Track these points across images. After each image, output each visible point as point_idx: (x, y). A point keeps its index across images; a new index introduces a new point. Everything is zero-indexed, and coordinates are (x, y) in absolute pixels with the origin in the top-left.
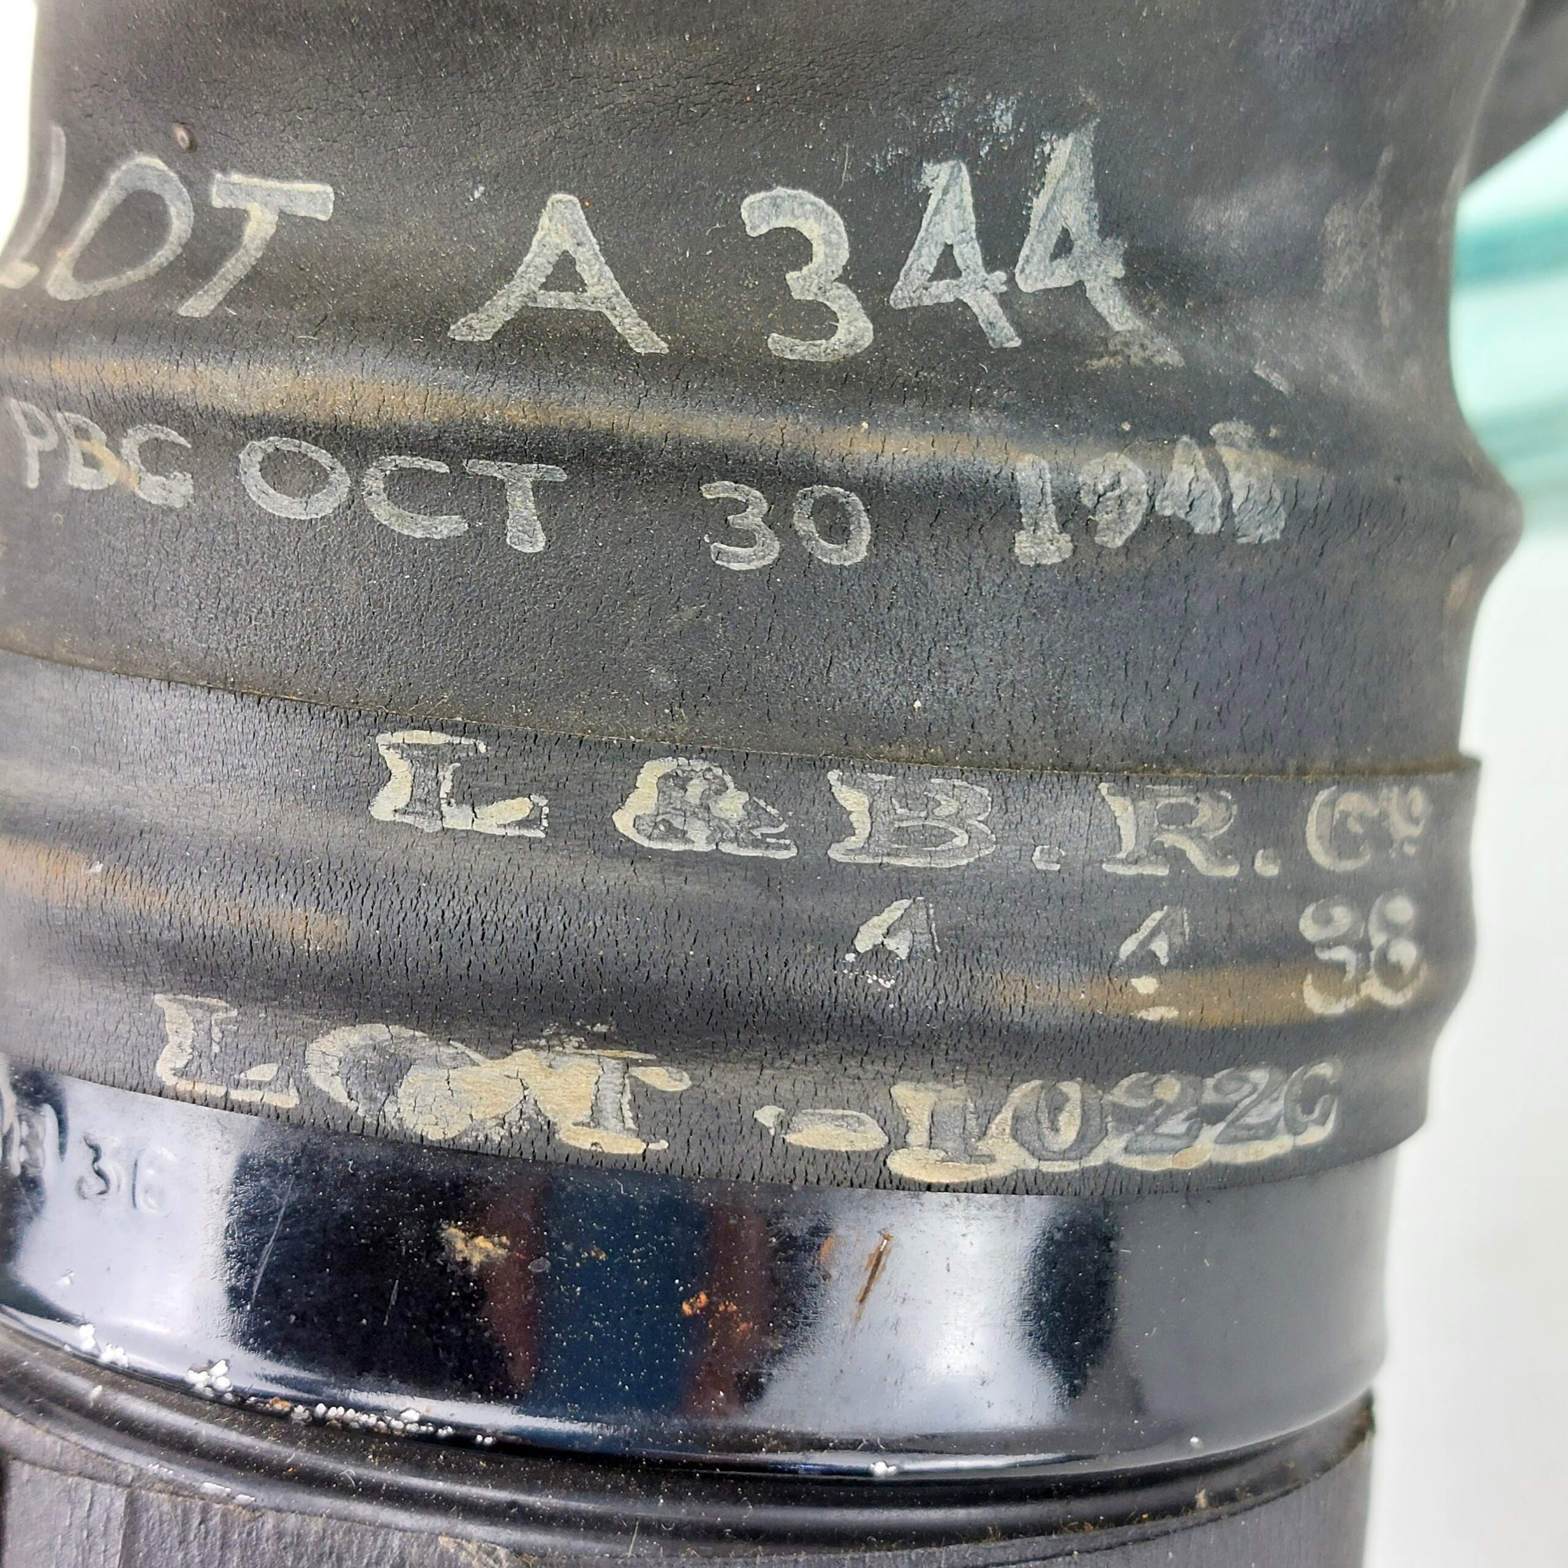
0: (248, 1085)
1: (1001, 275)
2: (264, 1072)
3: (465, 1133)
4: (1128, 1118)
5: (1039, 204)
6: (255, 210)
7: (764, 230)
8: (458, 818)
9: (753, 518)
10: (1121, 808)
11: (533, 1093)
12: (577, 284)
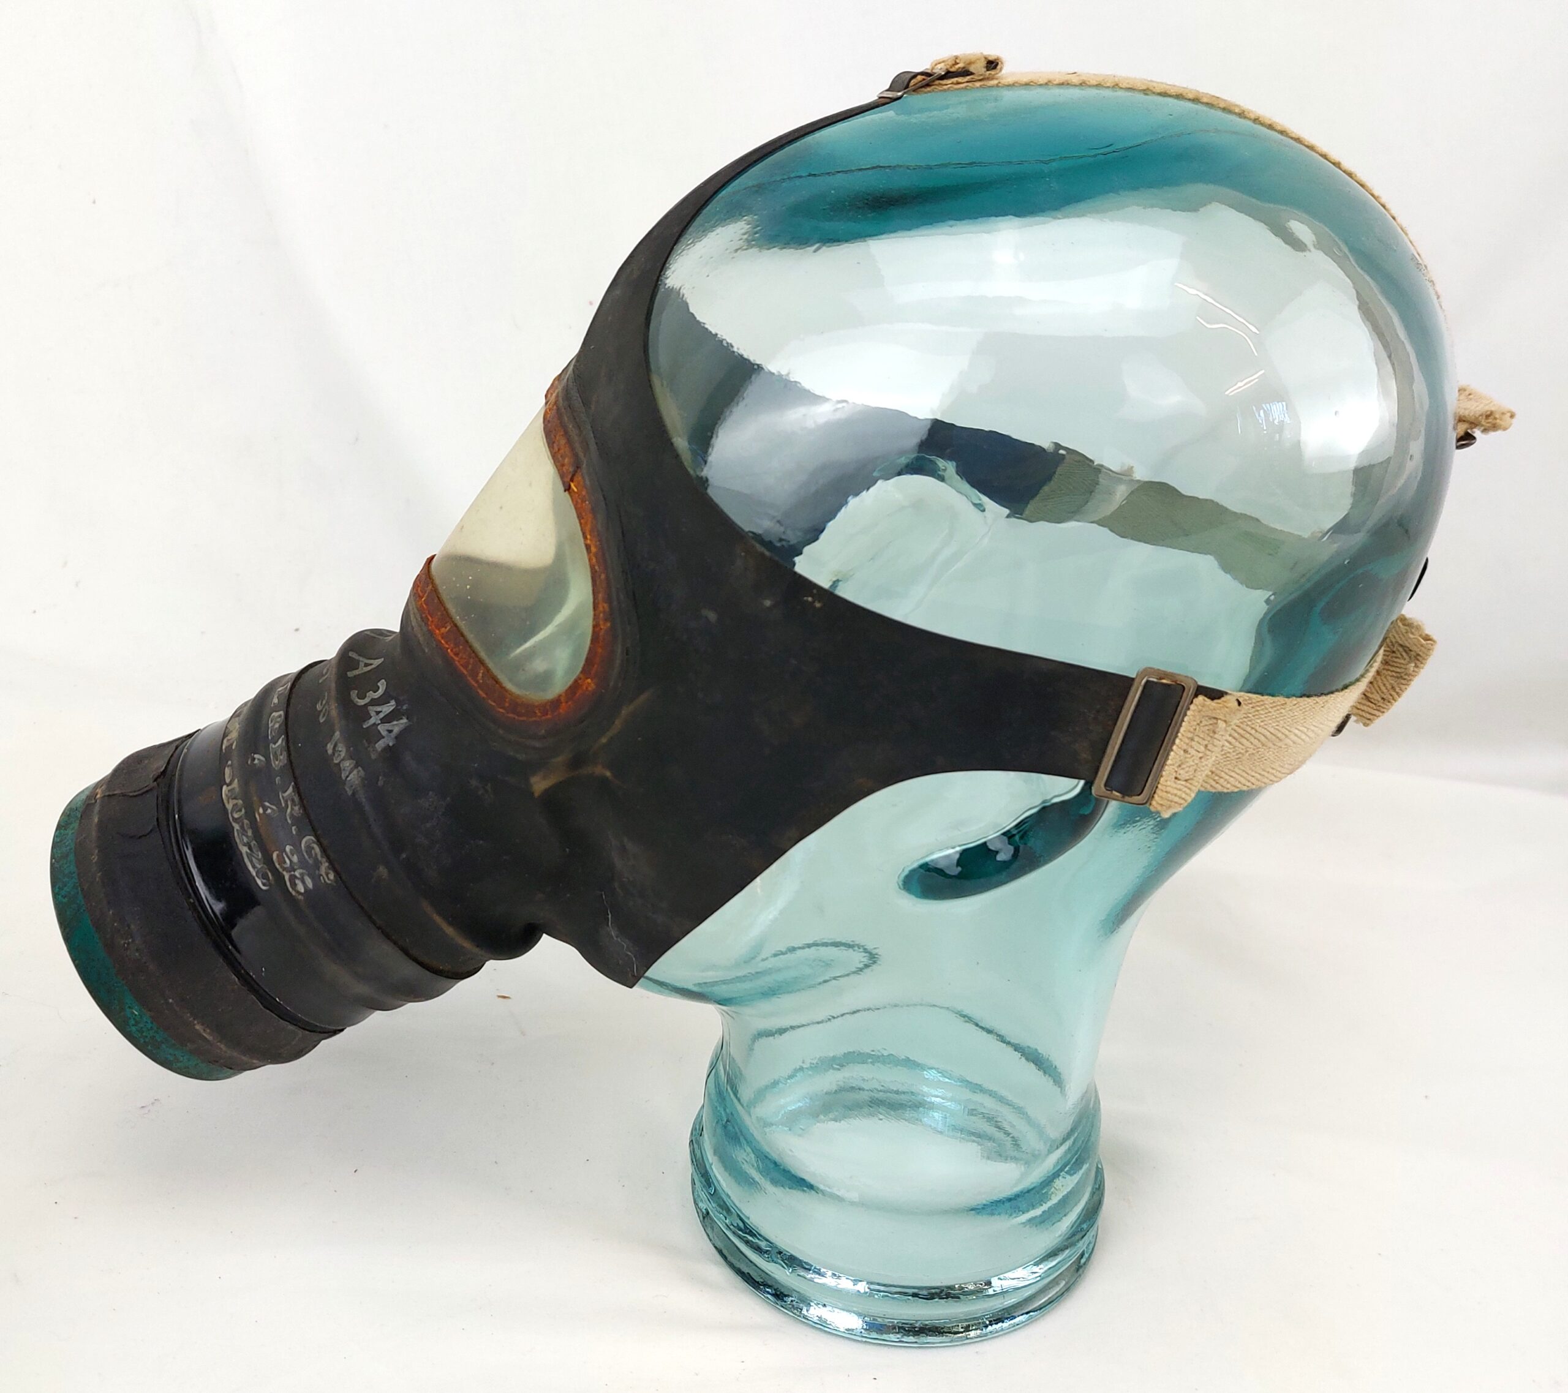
1: (380, 722)
4: (242, 827)
5: (395, 723)
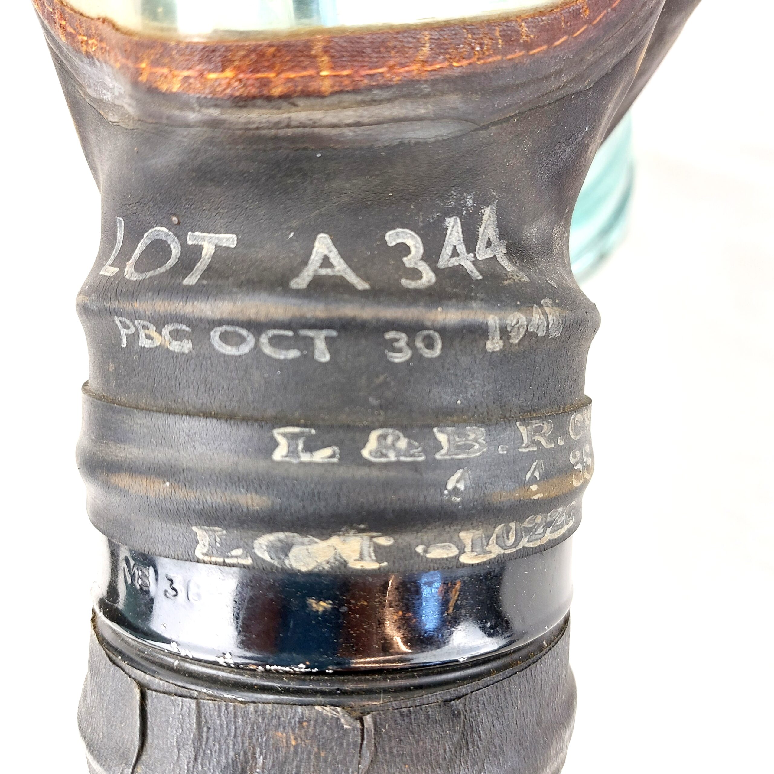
0: (232, 557)
1: (472, 255)
2: (238, 552)
3: (315, 568)
4: (528, 531)
5: (481, 230)
6: (206, 245)
7: (394, 244)
8: (305, 457)
9: (402, 344)
10: (523, 430)
11: (339, 551)
12: (331, 266)
